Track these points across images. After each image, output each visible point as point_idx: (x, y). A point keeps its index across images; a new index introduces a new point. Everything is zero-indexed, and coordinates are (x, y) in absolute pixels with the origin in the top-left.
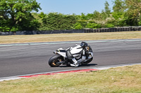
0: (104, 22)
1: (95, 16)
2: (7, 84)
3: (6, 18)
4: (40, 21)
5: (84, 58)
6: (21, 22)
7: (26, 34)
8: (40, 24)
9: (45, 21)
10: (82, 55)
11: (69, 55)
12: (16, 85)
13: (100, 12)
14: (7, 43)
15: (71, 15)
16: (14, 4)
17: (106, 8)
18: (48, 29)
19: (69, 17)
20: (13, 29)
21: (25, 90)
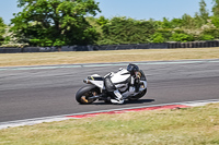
0: (198, 32)
1: (185, 22)
2: (48, 128)
3: (46, 25)
4: (99, 30)
5: (132, 89)
6: (70, 31)
7: (78, 50)
8: (99, 34)
9: (106, 31)
10: (130, 85)
11: (109, 84)
12: (61, 129)
13: (193, 16)
14: (49, 64)
15: (147, 20)
16: (58, 4)
17: (202, 10)
18: (111, 42)
19: (144, 24)
20: (58, 42)
21: (76, 137)
